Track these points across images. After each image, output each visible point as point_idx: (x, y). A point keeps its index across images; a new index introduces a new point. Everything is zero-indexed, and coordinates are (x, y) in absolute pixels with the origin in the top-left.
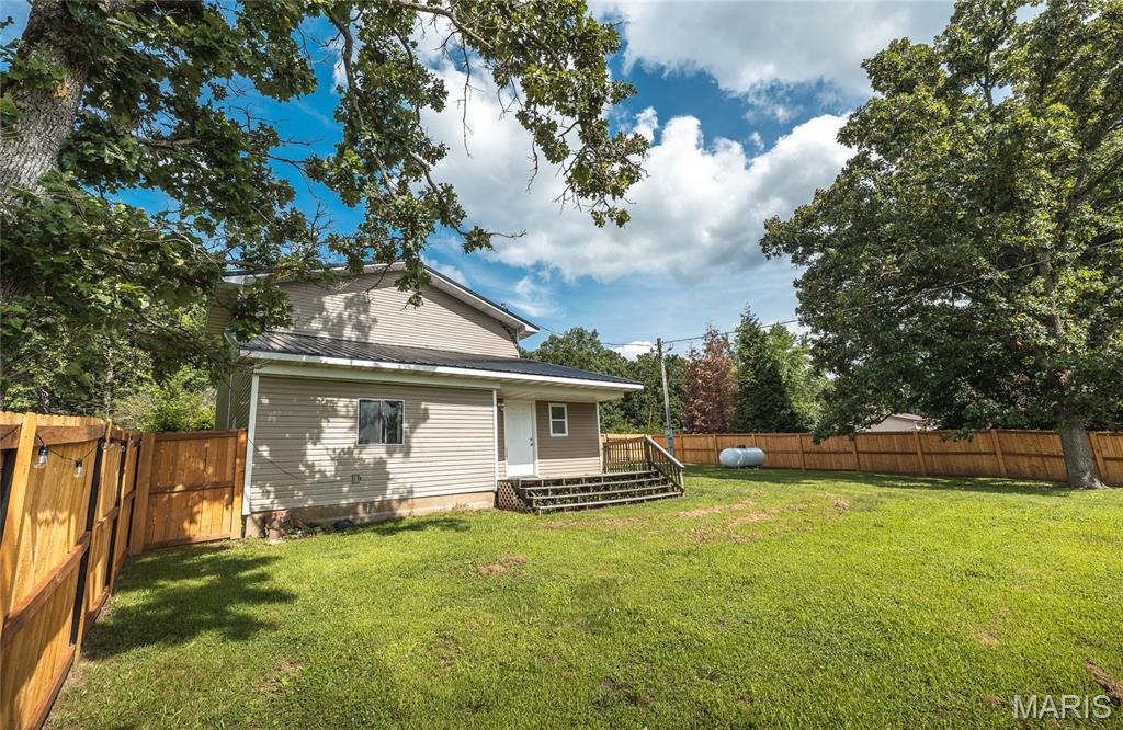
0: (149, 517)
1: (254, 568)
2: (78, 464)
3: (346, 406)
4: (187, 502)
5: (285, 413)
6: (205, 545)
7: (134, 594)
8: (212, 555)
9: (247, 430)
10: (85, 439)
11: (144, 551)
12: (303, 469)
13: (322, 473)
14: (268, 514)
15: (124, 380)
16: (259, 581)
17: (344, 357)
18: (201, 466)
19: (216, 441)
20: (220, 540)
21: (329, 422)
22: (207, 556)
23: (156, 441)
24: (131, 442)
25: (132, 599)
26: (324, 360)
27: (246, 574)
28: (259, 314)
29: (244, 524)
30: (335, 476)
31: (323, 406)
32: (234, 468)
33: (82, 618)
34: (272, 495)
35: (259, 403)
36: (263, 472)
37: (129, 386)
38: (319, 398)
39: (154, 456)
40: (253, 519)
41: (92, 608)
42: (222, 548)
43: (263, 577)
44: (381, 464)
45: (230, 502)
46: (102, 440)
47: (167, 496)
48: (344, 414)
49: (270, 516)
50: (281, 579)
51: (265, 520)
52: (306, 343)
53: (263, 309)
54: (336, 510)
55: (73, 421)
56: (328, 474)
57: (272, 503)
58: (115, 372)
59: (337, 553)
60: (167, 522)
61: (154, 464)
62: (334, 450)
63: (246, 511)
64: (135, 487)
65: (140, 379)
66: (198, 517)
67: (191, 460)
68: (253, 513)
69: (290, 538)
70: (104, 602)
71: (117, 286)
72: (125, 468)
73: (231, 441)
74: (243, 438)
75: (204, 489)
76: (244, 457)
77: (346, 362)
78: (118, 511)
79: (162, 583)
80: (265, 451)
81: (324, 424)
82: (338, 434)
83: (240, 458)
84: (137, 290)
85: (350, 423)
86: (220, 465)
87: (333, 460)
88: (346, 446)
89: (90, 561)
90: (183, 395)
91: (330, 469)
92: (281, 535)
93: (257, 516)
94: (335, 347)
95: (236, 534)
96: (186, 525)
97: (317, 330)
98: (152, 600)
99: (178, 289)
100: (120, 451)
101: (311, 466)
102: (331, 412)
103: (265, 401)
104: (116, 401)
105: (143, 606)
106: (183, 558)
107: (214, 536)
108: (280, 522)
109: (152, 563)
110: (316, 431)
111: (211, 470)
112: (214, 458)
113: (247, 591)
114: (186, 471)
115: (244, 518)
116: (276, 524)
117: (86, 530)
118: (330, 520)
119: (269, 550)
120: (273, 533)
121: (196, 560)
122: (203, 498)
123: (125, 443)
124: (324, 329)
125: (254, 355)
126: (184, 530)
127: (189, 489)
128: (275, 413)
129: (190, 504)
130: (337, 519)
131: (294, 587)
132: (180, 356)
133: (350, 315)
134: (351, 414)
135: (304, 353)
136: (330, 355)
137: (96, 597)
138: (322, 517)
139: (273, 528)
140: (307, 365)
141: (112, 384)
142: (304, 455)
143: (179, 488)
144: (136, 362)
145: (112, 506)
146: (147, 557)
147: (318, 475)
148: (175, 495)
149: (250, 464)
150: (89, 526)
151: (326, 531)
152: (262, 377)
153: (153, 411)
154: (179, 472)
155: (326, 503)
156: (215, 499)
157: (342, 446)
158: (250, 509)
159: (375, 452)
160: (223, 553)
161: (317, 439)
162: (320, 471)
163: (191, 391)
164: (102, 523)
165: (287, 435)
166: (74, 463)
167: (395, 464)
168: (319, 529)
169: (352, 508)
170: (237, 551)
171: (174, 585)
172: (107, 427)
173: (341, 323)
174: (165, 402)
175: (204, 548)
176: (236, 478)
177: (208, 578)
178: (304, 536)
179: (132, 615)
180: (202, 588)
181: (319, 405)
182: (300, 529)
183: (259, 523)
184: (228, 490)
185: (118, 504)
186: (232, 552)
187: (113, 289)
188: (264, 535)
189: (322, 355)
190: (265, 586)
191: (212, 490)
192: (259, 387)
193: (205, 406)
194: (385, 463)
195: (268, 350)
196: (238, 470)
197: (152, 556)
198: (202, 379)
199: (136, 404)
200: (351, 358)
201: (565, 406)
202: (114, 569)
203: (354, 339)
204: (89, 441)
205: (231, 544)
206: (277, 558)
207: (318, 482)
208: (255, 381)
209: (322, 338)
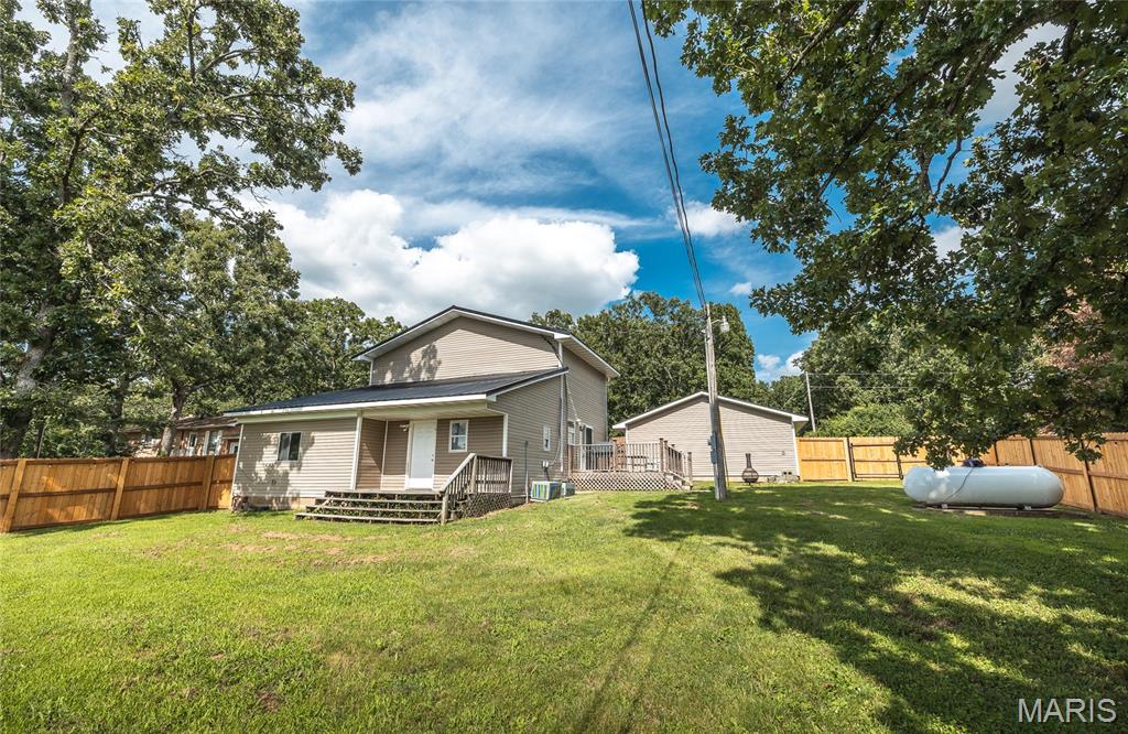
3: (275, 438)
5: (251, 444)
12: (253, 475)
18: (226, 472)
21: (266, 448)
30: (265, 480)
31: (265, 438)
34: (241, 489)
36: (240, 476)
38: (264, 434)
44: (286, 474)
48: (273, 443)
54: (261, 500)
56: (263, 479)
57: (241, 493)
62: (267, 465)
66: (223, 497)
80: (241, 464)
81: (264, 450)
82: (270, 455)
83: (233, 470)
85: (275, 448)
87: (266, 470)
88: (272, 463)
91: (264, 476)
101: (256, 474)
102: (268, 442)
103: (244, 439)
110: (261, 453)
111: (228, 474)
112: (230, 468)
114: (222, 474)
124: (410, 376)
126: (218, 502)
128: (247, 444)
130: (263, 506)
134: (276, 443)
138: (258, 504)
142: (255, 467)
143: (218, 481)
147: (258, 479)
149: (235, 472)
152: (245, 425)
155: (260, 496)
157: (270, 463)
158: (233, 495)
159: (285, 465)
161: (260, 459)
162: (259, 477)
165: (250, 455)
167: (293, 475)
169: (270, 501)
173: (420, 370)
181: (263, 438)
194: (288, 473)
201: (467, 422)
207: (258, 483)
208: (244, 428)
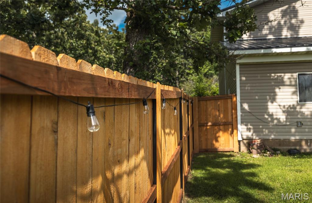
0: (200, 137)
1: (248, 168)
2: (175, 109)
3: (289, 79)
4: (214, 131)
5: (254, 85)
6: (223, 153)
7: (199, 171)
8: (227, 159)
9: (236, 95)
10: (176, 97)
11: (200, 152)
12: (266, 117)
13: (278, 120)
14: (251, 141)
15: (182, 75)
16: (252, 176)
17: (286, 47)
18: (218, 113)
19: (223, 101)
20: (229, 152)
21: (280, 89)
22: (225, 159)
23: (198, 101)
24: (190, 101)
25: (199, 173)
26: (275, 50)
27: (245, 171)
28: (239, 26)
29: (239, 144)
30: (286, 122)
31: (275, 79)
32: (232, 115)
33: (183, 178)
34: (252, 131)
35: (241, 80)
36: (246, 117)
37: (184, 77)
38: (273, 75)
39: (198, 108)
40: (244, 143)
41: (186, 174)
42: (231, 156)
43: (253, 175)
45: (232, 133)
46: (181, 98)
47: (205, 127)
48: (288, 83)
49: (252, 142)
50: (263, 177)
51: (250, 144)
52: (261, 42)
53: (241, 22)
54: (288, 142)
55: (171, 88)
56: (282, 120)
57: (252, 135)
58: (179, 72)
59: (292, 168)
60: (207, 140)
61: (199, 112)
62: (284, 107)
63: (240, 139)
64: (193, 123)
65: (188, 74)
66: (219, 139)
67: (213, 110)
68: (243, 139)
69: (264, 155)
70: (189, 173)
71: (178, 24)
72: (189, 113)
73: (229, 101)
74: (235, 99)
75: (220, 125)
76: (236, 109)
77: (287, 50)
78: (189, 132)
79: (209, 168)
80: (246, 106)
81: (277, 90)
82: (286, 96)
83: (235, 110)
84: (184, 25)
85: (293, 89)
86: (226, 113)
87: (284, 112)
88: (291, 104)
89: (183, 154)
90: (205, 80)
91: (283, 117)
92: (258, 153)
93: (245, 141)
94: (279, 42)
95: (236, 150)
96: (214, 142)
97: (266, 35)
98: (206, 176)
99: (201, 20)
100: (187, 104)
101: (271, 116)
102: (281, 83)
103: (244, 78)
104: (181, 84)
105: (204, 178)
106: (215, 158)
107: (227, 149)
108: (257, 146)
109: (203, 158)
110: (272, 94)
111: (222, 116)
112: (223, 109)
113: (247, 181)
114: (211, 116)
115: (239, 142)
116: (255, 147)
117: (180, 140)
118: (285, 148)
119: (253, 160)
120: (254, 151)
121: (220, 160)
122: (220, 130)
123: (188, 101)
124: (270, 33)
125: (236, 53)
126: (214, 145)
127: (214, 125)
128: (249, 85)
129: (215, 132)
130: (289, 148)
131: (271, 183)
132: (204, 57)
133: (285, 22)
134: (293, 83)
135: (262, 48)
136: (277, 47)
137: (186, 170)
138: (280, 145)
139: (254, 149)
140: (264, 55)
141: (178, 77)
142: (267, 109)
143: (210, 124)
144: (185, 66)
145: (187, 130)
146: (201, 155)
147: (275, 121)
148: (208, 127)
149: (239, 113)
150: (181, 138)
151: (284, 154)
152: (241, 65)
153: (194, 88)
154: (209, 116)
155: (282, 138)
156: (225, 131)
157: (289, 104)
158: (242, 137)
159: (311, 107)
160: (232, 158)
161: (273, 100)
162: (276, 119)
163: (208, 78)
164: (185, 137)
165: (257, 97)
166: (173, 108)
168: (279, 152)
169: (299, 142)
170: (238, 158)
171: (214, 170)
172: (182, 92)
173: (280, 27)
174: (198, 83)
175: (223, 154)
176: (234, 121)
177: (227, 170)
178: (271, 155)
179: (200, 181)
180: (225, 174)
181: (273, 79)
182: (268, 151)
183: (247, 145)
184: (230, 126)
185: (188, 129)
186: (236, 158)
187: (176, 26)
188: (250, 152)
189: (273, 48)
190: (255, 179)
191: (223, 126)
192: (240, 71)
193: (214, 85)
195: (242, 49)
196: (234, 116)
197: (203, 155)
198: (211, 72)
199: (187, 85)
200: (291, 47)
202: (191, 158)
203: (289, 37)
204: (177, 99)
205: (235, 154)
206: (259, 166)
207: (276, 125)
208: (238, 67)
209: (270, 39)
